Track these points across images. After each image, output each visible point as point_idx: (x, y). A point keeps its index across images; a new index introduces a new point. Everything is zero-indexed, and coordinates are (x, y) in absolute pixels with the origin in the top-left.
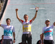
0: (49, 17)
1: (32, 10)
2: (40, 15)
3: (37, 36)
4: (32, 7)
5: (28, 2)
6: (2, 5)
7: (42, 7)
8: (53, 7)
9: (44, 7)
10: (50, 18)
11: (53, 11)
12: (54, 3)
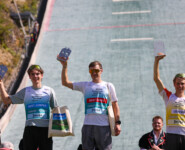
0: (167, 65)
1: (116, 44)
2: (140, 59)
3: (134, 123)
4: (116, 38)
5: (102, 21)
6: (27, 32)
7: (147, 36)
8: (179, 35)
9: (151, 36)
10: (170, 67)
11: (178, 46)
12: (179, 24)
